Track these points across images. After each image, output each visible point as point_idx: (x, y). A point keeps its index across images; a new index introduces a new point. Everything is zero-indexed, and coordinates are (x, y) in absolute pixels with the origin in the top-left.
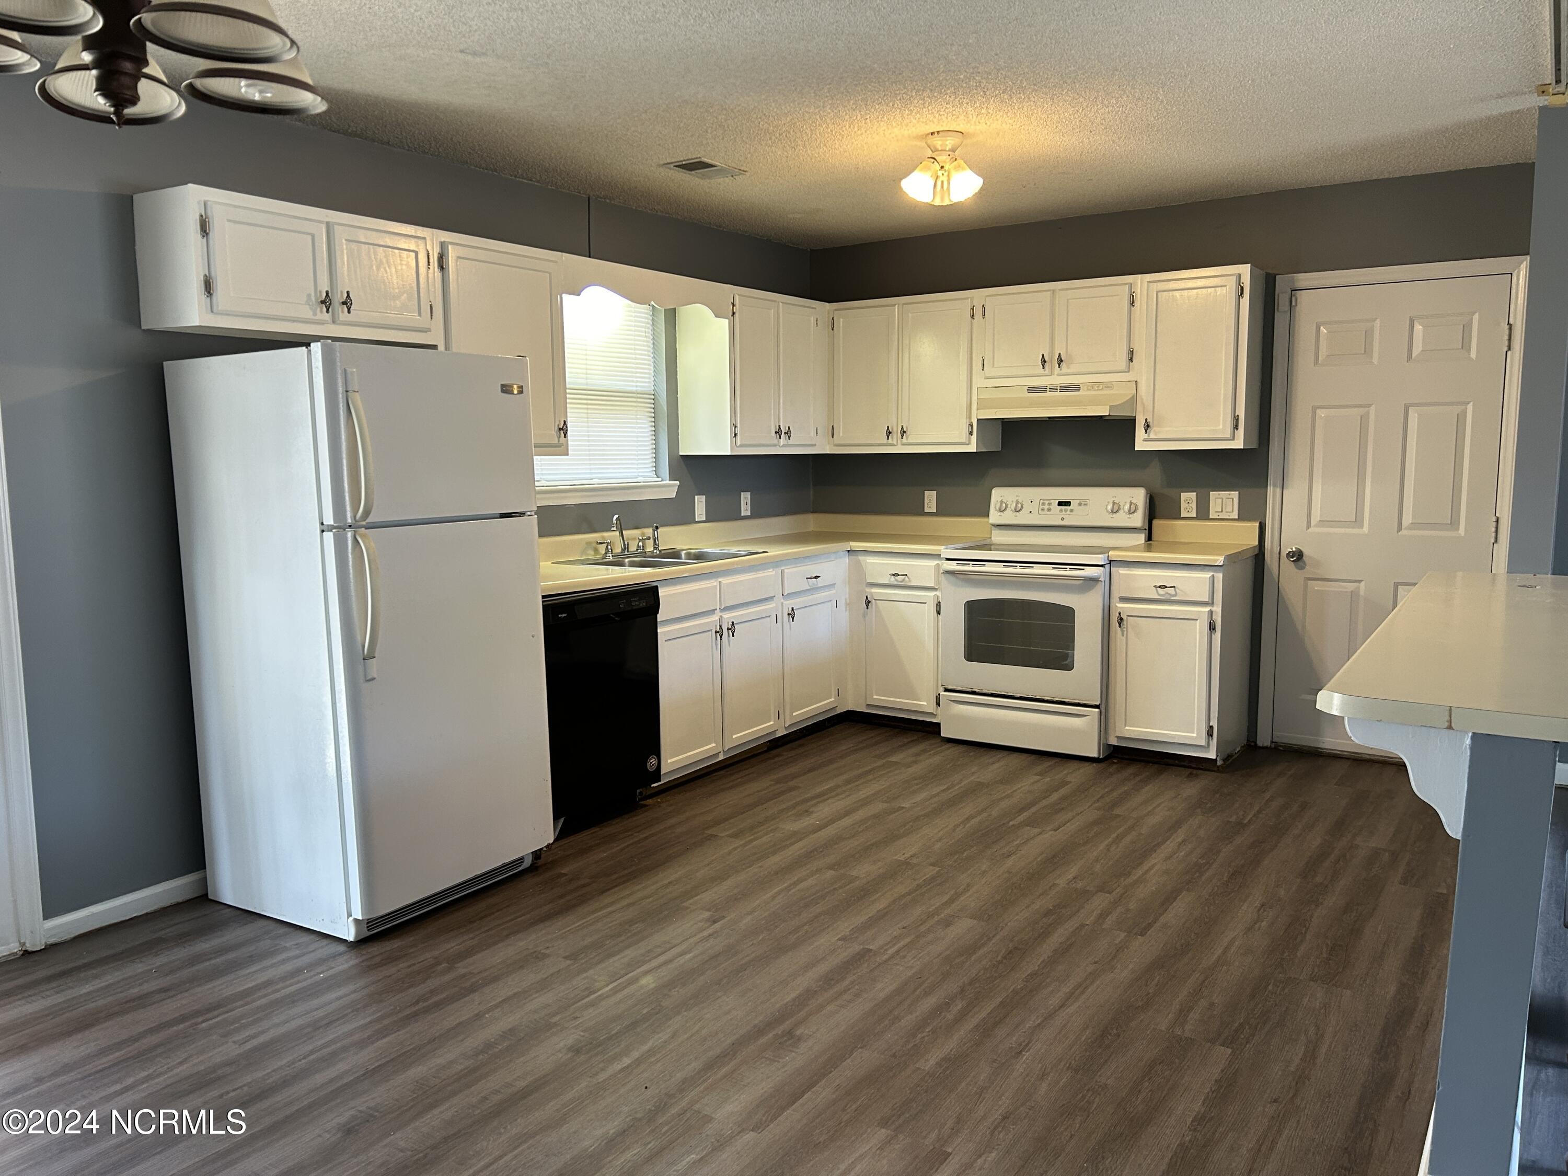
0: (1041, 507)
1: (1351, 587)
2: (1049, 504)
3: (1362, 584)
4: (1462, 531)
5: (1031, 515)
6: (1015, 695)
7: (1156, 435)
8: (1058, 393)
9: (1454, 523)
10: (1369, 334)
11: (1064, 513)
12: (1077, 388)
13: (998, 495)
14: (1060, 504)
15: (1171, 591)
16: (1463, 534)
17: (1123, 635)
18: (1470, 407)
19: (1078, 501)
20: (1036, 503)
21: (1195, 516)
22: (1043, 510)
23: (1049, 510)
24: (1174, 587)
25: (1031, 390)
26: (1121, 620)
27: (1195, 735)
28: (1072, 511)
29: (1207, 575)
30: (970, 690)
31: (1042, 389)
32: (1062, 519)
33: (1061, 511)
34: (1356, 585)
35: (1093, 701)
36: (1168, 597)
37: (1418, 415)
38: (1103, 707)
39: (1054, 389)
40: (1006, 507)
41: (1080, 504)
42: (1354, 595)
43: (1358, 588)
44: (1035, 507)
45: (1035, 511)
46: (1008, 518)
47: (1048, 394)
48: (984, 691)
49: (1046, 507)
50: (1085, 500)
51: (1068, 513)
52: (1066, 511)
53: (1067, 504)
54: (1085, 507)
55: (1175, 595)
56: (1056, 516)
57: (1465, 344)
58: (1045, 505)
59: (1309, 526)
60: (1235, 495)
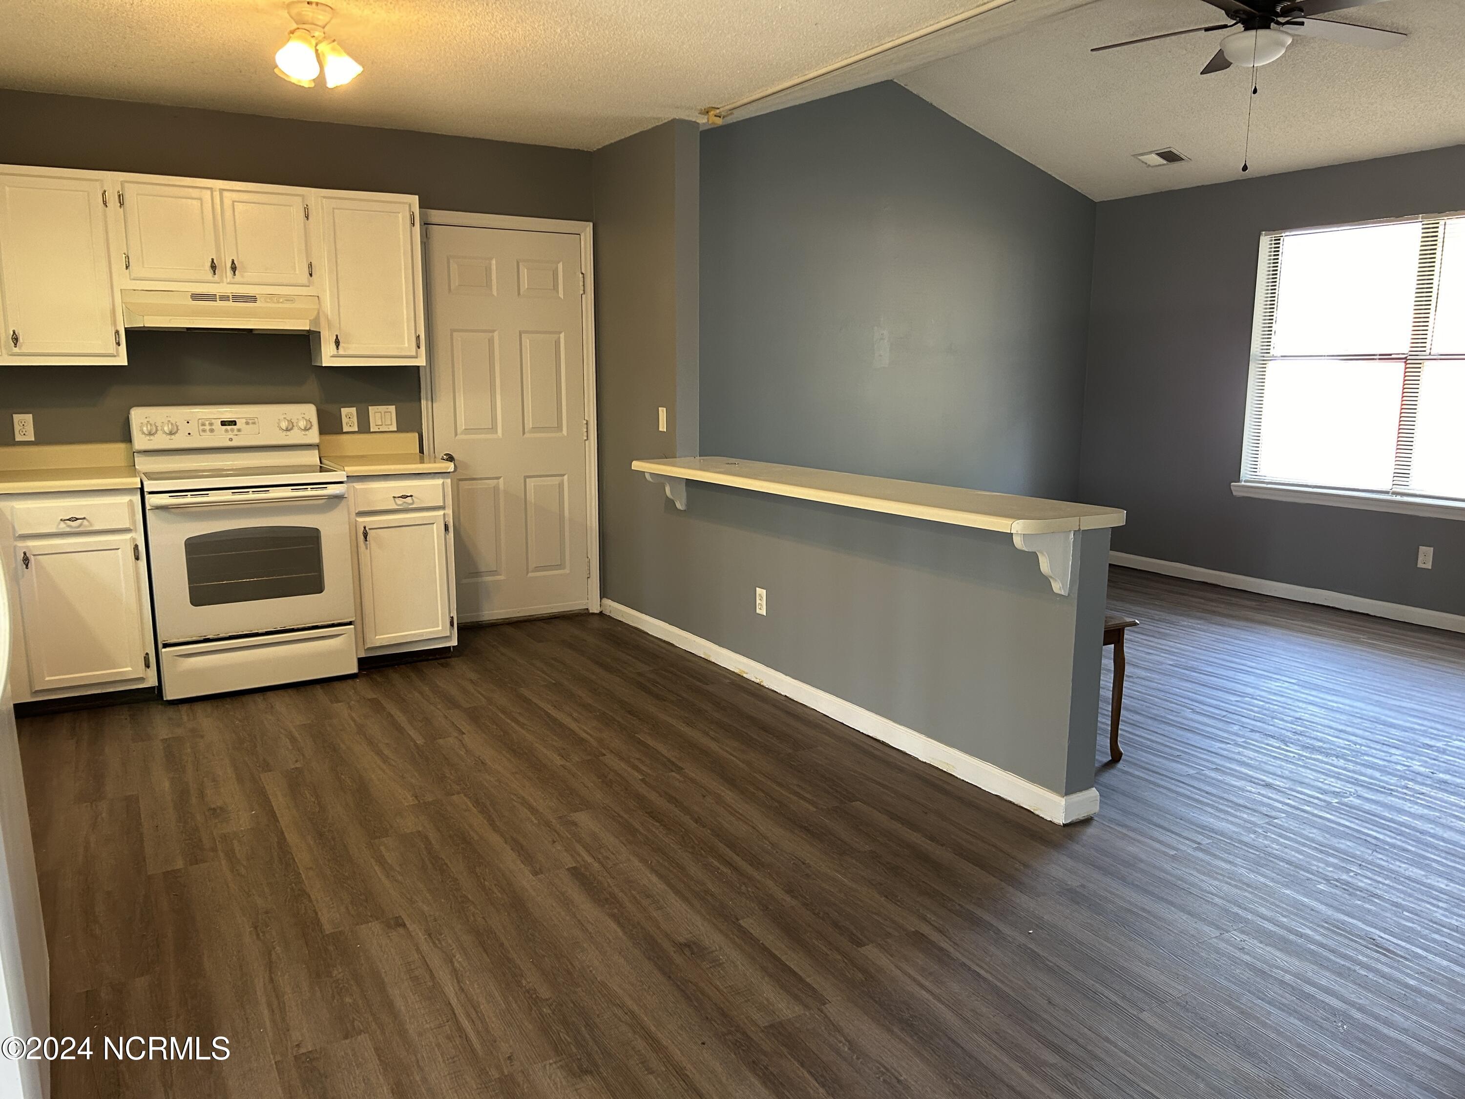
0: (201, 428)
1: (492, 483)
2: (211, 424)
3: (501, 480)
4: (565, 432)
5: (189, 437)
6: (260, 631)
7: (345, 351)
8: (230, 303)
9: (559, 428)
10: (488, 270)
11: (230, 433)
12: (253, 299)
13: (139, 416)
14: (223, 423)
15: (409, 500)
16: (566, 434)
17: (367, 548)
18: (562, 336)
19: (244, 421)
20: (194, 424)
21: (357, 430)
22: (204, 431)
23: (212, 431)
24: (411, 496)
25: (196, 297)
26: (365, 535)
27: (440, 628)
28: (239, 430)
29: (439, 481)
30: (202, 638)
31: (211, 297)
32: (231, 440)
33: (226, 431)
34: (495, 481)
35: (348, 618)
36: (405, 506)
37: (530, 341)
38: (358, 623)
39: (224, 298)
40: (157, 430)
41: (247, 423)
42: (496, 488)
43: (498, 483)
44: (193, 427)
45: (194, 433)
46: (161, 441)
47: (219, 303)
48: (221, 635)
49: (207, 427)
50: (253, 418)
51: (236, 432)
52: (232, 430)
53: (234, 423)
54: (254, 426)
55: (412, 504)
56: (222, 437)
57: (555, 287)
58: (205, 426)
59: (456, 435)
60: (392, 408)
